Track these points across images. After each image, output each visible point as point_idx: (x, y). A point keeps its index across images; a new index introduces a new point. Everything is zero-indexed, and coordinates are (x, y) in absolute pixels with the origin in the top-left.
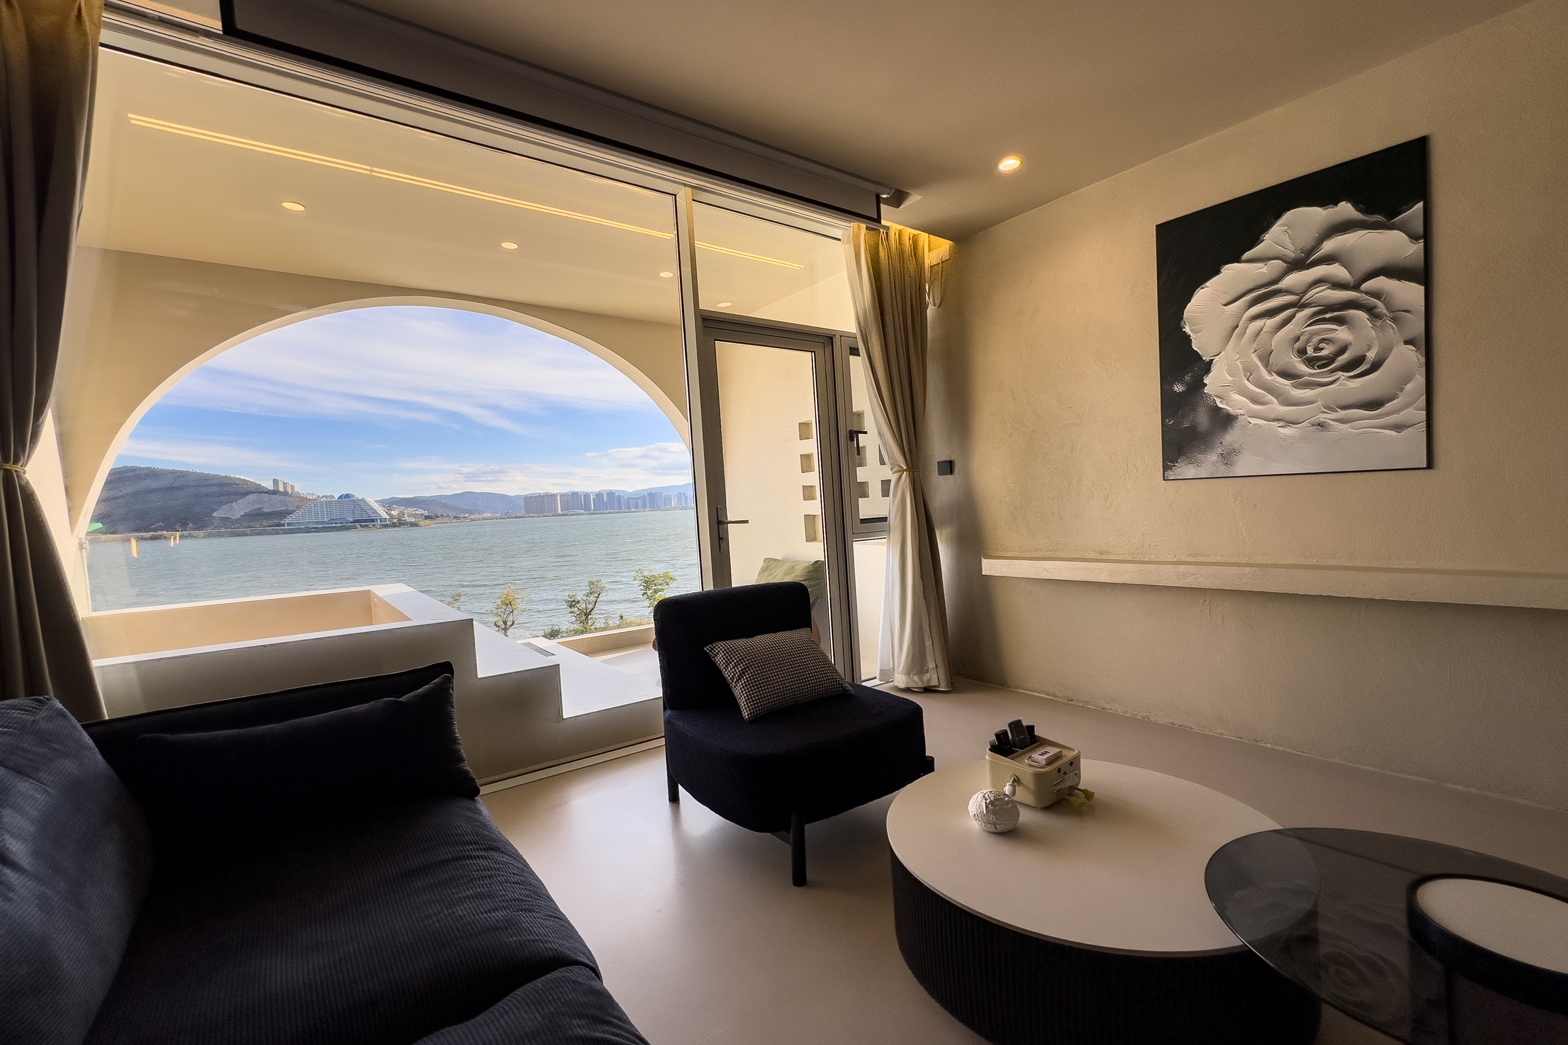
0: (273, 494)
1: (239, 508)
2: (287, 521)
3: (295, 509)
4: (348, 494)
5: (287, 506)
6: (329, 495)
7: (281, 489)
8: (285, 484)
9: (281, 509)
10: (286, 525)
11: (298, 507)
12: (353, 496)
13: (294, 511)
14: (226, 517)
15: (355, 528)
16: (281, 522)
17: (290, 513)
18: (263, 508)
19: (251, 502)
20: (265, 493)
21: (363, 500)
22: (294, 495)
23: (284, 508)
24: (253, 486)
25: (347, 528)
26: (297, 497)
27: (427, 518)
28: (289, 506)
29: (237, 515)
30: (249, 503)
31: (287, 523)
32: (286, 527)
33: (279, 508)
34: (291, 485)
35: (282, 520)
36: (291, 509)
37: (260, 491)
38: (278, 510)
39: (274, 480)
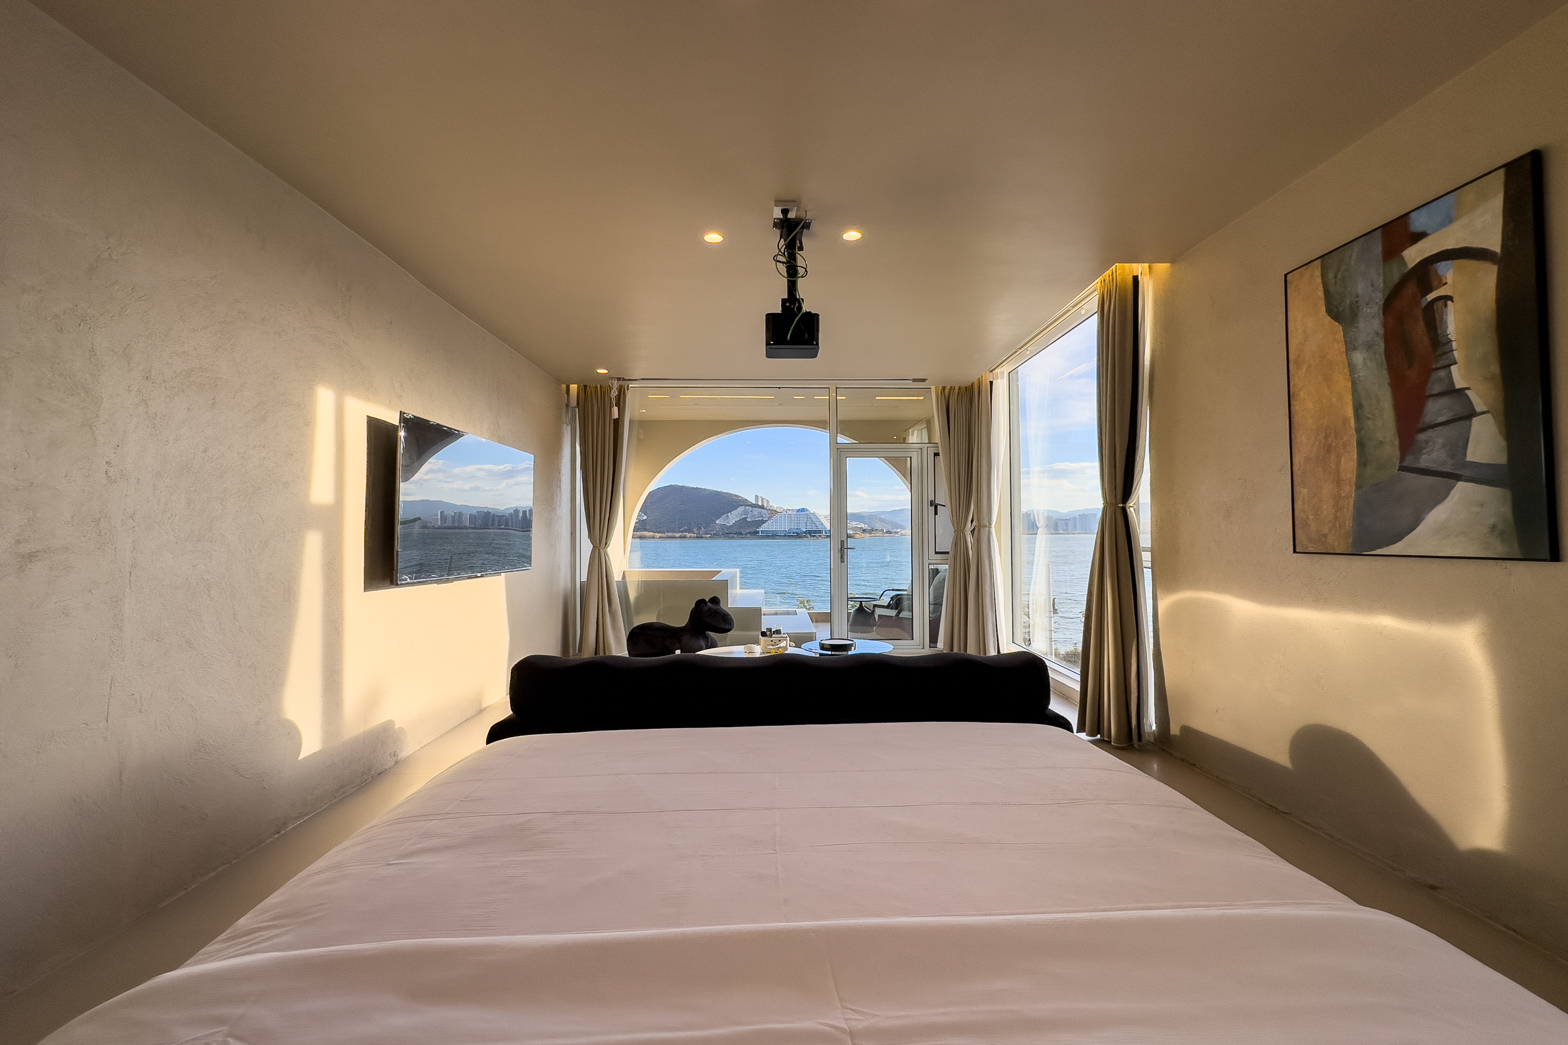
0: (754, 507)
1: (733, 518)
2: (761, 529)
3: (767, 519)
4: (803, 509)
5: (763, 517)
6: (791, 509)
7: (760, 504)
8: (762, 499)
9: (759, 519)
10: (760, 532)
11: (770, 518)
12: (807, 510)
13: (766, 521)
14: (724, 524)
15: (807, 537)
16: (757, 530)
17: (763, 522)
18: (747, 518)
19: (740, 513)
20: (749, 506)
21: (814, 514)
22: (768, 508)
23: (760, 519)
24: (742, 500)
25: (801, 537)
26: (769, 509)
27: (864, 531)
28: (764, 516)
29: (730, 522)
30: (739, 513)
31: (761, 531)
32: (760, 534)
33: (758, 518)
34: (767, 500)
35: (758, 528)
36: (765, 519)
37: (745, 503)
38: (756, 519)
39: (756, 495)
